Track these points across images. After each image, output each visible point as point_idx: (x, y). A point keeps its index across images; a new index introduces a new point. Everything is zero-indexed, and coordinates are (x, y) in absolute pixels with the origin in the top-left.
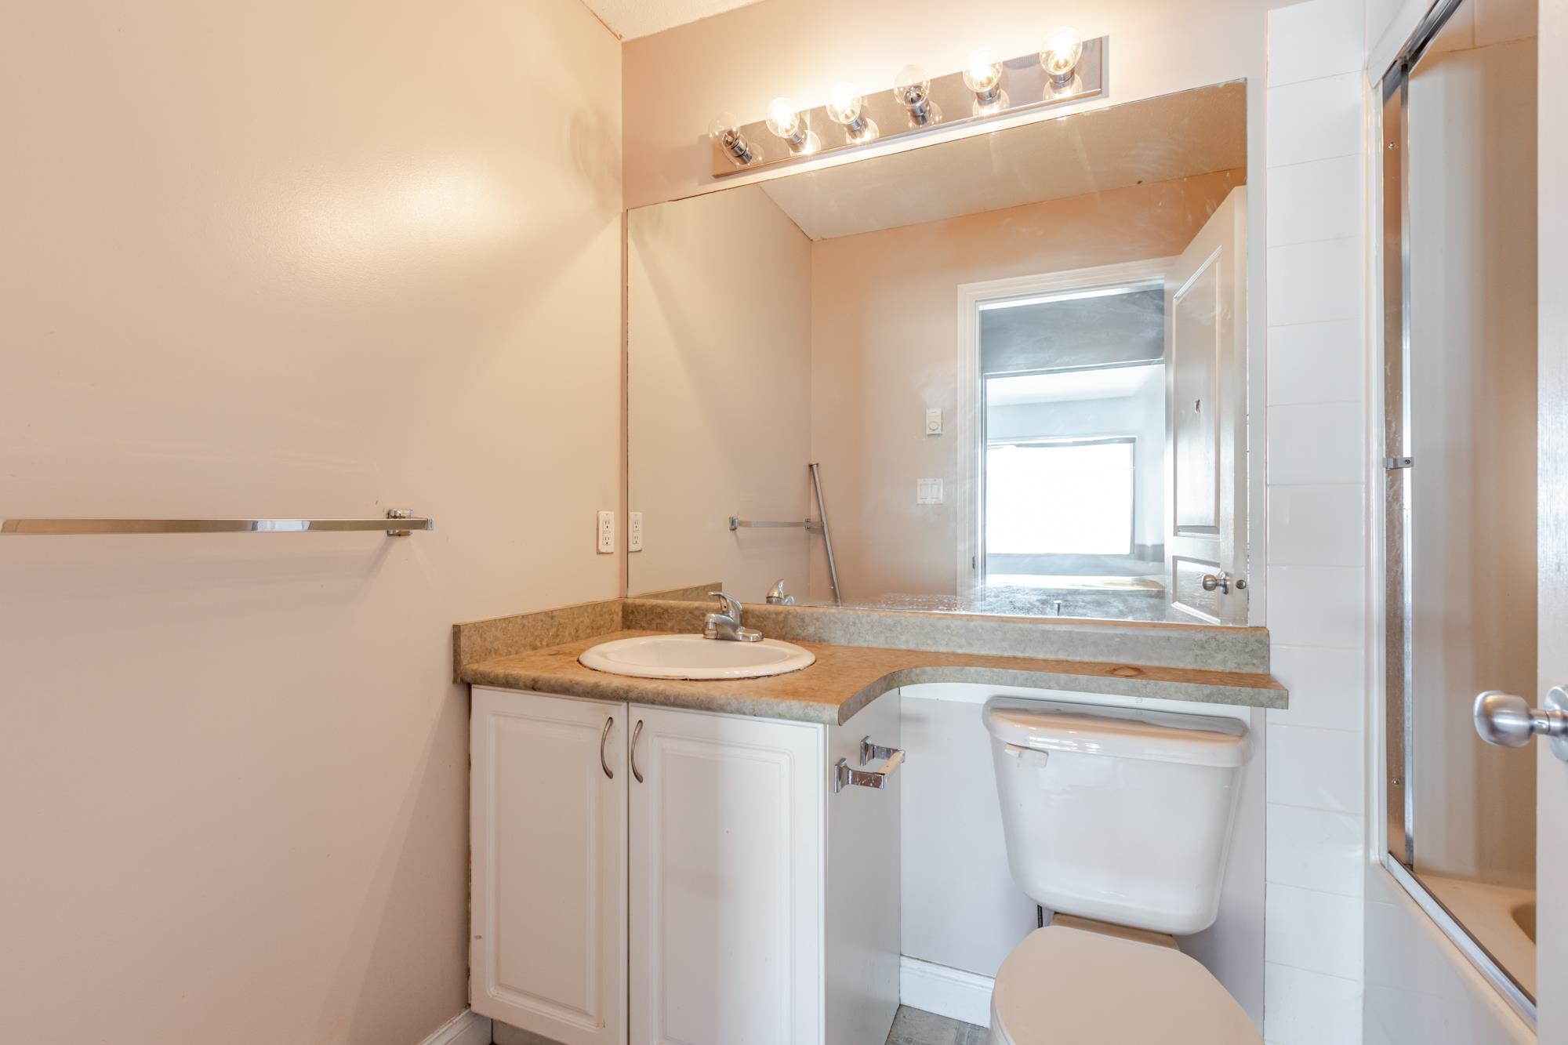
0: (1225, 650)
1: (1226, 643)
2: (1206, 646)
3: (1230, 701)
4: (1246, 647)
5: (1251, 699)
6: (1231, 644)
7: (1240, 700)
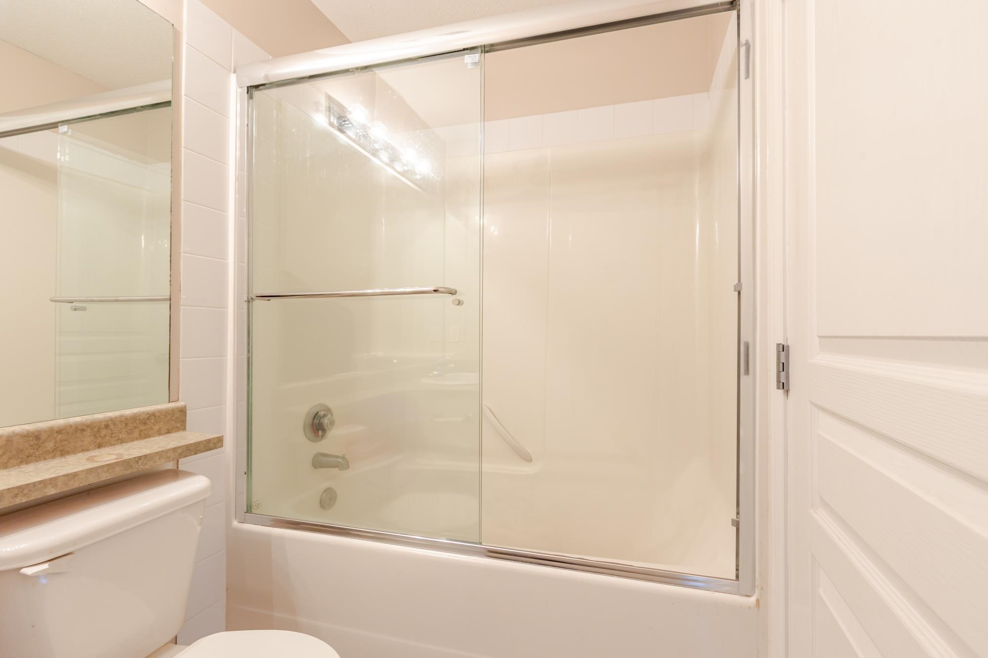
0: (160, 422)
1: (161, 417)
2: (148, 422)
3: (193, 453)
4: (173, 416)
5: (205, 447)
6: (164, 417)
7: (199, 450)
